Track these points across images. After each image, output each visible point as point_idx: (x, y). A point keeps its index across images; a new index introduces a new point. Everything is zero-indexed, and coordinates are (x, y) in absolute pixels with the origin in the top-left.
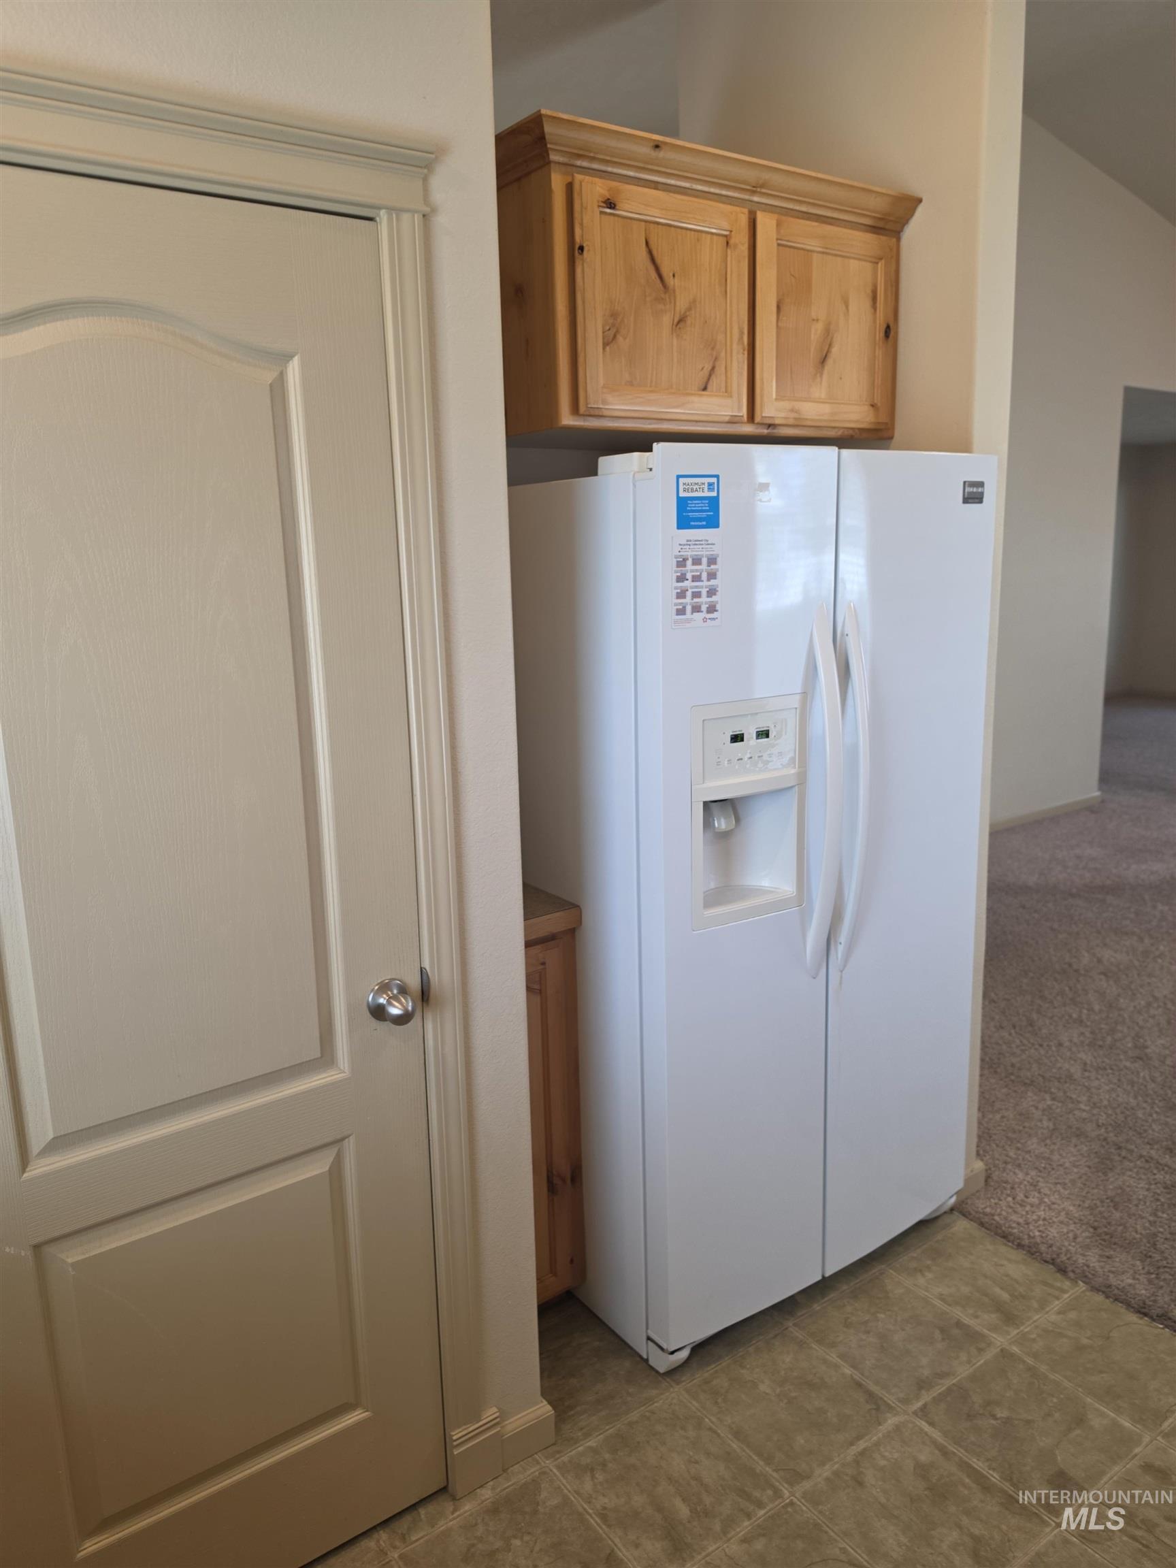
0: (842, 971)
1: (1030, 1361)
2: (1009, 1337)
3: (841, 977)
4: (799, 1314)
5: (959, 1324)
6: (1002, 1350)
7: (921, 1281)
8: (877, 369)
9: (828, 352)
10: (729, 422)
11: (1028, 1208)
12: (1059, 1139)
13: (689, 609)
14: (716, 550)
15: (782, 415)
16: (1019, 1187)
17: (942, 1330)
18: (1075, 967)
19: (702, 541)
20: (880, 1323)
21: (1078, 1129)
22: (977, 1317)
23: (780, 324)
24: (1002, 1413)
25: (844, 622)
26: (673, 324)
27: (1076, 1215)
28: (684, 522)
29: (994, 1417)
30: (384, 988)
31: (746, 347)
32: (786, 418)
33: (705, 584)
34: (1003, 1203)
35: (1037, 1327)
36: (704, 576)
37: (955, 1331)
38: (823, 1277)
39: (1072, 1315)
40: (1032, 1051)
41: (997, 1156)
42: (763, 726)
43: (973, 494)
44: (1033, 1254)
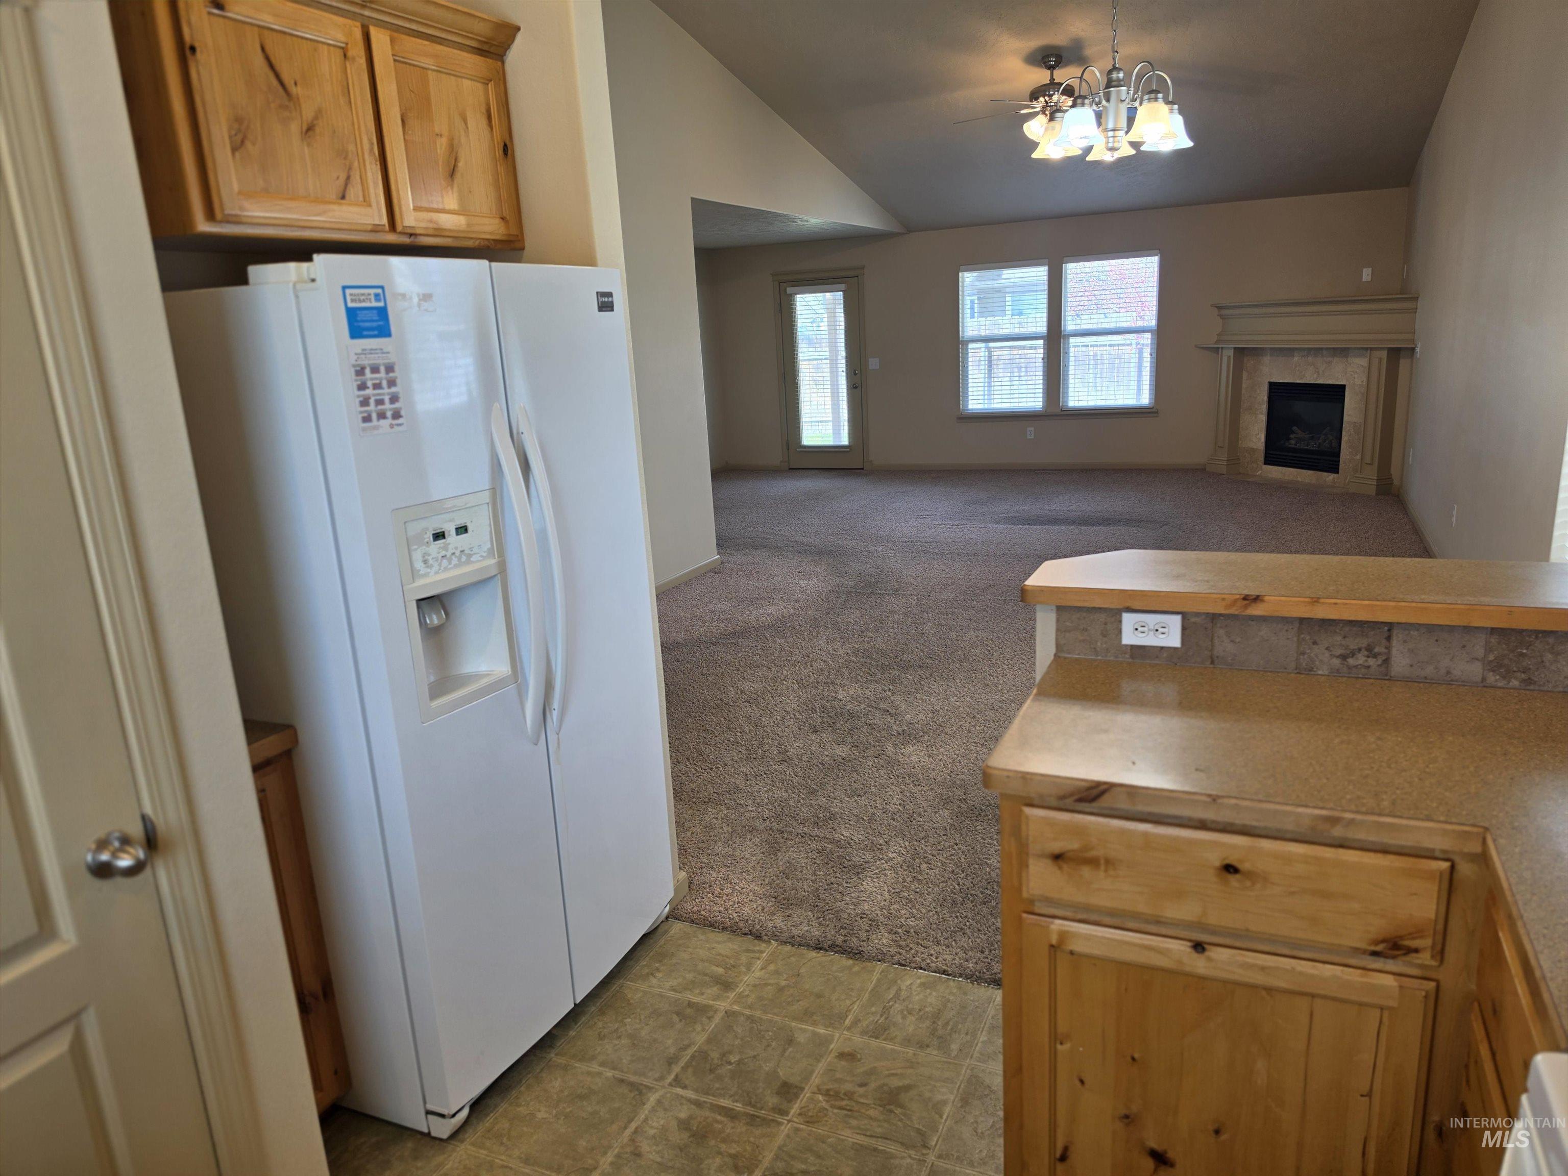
0: (558, 734)
1: (747, 1012)
2: (729, 1000)
3: (558, 739)
4: (558, 1045)
5: (690, 1004)
6: (726, 1012)
7: (654, 981)
8: (501, 185)
9: (455, 166)
10: (372, 231)
11: (725, 898)
12: (738, 838)
13: (374, 416)
14: (392, 358)
15: (423, 225)
16: (715, 884)
17: (678, 1014)
18: (725, 701)
19: (376, 349)
20: (627, 1026)
21: (750, 826)
22: (703, 994)
23: (406, 137)
24: (733, 1058)
25: (518, 422)
26: (302, 133)
27: (761, 892)
28: (356, 332)
29: (730, 1063)
30: (102, 844)
31: (378, 159)
32: (426, 228)
33: (386, 392)
34: (706, 900)
35: (748, 985)
36: (384, 383)
37: (689, 1011)
38: (575, 1004)
39: (772, 967)
40: (706, 775)
41: (693, 864)
42: (460, 522)
43: (606, 304)
44: (735, 932)
